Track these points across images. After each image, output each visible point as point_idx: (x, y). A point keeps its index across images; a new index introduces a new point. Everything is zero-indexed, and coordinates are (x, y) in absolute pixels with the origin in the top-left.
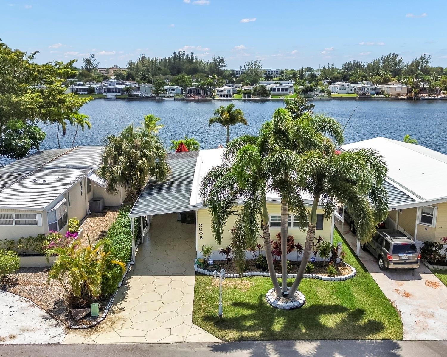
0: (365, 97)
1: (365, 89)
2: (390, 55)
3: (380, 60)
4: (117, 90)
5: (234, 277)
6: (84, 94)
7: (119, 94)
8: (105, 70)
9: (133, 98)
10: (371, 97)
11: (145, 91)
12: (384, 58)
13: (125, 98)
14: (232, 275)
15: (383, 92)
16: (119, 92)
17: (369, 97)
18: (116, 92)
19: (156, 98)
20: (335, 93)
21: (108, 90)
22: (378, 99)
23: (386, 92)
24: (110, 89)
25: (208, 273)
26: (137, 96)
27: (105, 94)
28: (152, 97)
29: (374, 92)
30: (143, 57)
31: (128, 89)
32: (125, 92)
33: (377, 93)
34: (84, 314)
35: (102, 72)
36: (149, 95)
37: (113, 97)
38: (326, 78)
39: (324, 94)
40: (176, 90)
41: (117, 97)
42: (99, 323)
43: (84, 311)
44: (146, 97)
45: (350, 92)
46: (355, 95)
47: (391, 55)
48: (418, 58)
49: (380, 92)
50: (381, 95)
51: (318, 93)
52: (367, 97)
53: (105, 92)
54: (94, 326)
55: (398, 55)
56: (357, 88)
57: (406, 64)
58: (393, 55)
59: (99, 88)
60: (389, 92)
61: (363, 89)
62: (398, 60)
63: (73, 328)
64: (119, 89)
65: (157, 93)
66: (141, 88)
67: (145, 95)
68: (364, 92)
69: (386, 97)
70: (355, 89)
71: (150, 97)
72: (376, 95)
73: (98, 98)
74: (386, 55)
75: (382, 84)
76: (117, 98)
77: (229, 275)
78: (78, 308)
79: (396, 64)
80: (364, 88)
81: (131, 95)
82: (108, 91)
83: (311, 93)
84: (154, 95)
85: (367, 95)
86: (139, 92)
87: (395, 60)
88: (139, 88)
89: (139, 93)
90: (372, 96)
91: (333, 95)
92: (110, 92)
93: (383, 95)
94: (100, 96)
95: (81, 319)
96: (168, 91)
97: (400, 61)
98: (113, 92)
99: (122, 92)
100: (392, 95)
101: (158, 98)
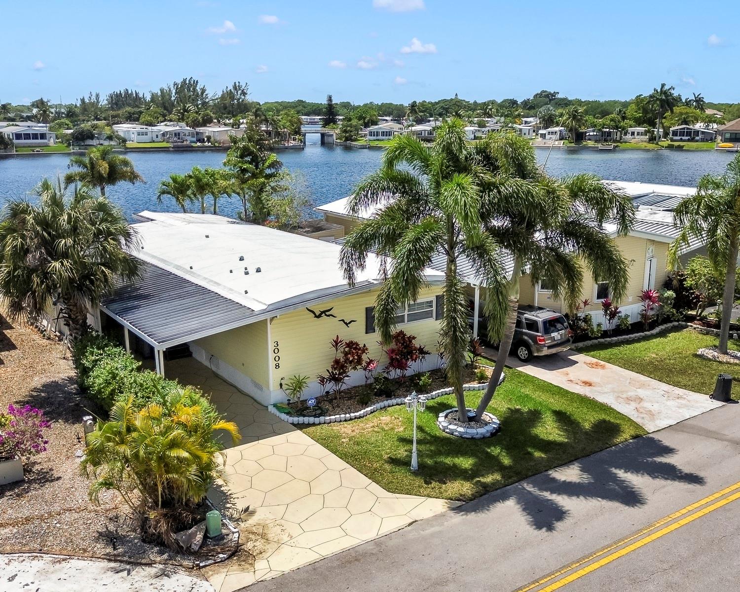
0: (183, 147)
1: (179, 134)
2: (185, 80)
3: (172, 89)
10: (192, 147)
12: (177, 87)
14: (357, 414)
15: (209, 138)
17: (189, 147)
20: (131, 142)
22: (203, 150)
23: (212, 139)
25: (317, 420)
29: (194, 139)
33: (199, 141)
34: (199, 537)
38: (97, 116)
39: (112, 143)
43: (196, 533)
45: (155, 139)
46: (164, 145)
47: (187, 82)
48: (231, 87)
49: (204, 139)
50: (207, 143)
51: (102, 142)
52: (187, 147)
55: (197, 81)
56: (167, 132)
57: (212, 96)
58: (190, 80)
60: (218, 139)
61: (177, 134)
62: (199, 90)
68: (179, 139)
69: (215, 146)
70: (163, 135)
72: (199, 144)
74: (179, 81)
75: (201, 126)
77: (352, 415)
79: (197, 95)
80: (177, 132)
83: (89, 142)
85: (185, 143)
87: (194, 89)
90: (193, 145)
91: (129, 144)
93: (210, 144)
95: (201, 547)
97: (203, 91)
100: (223, 143)
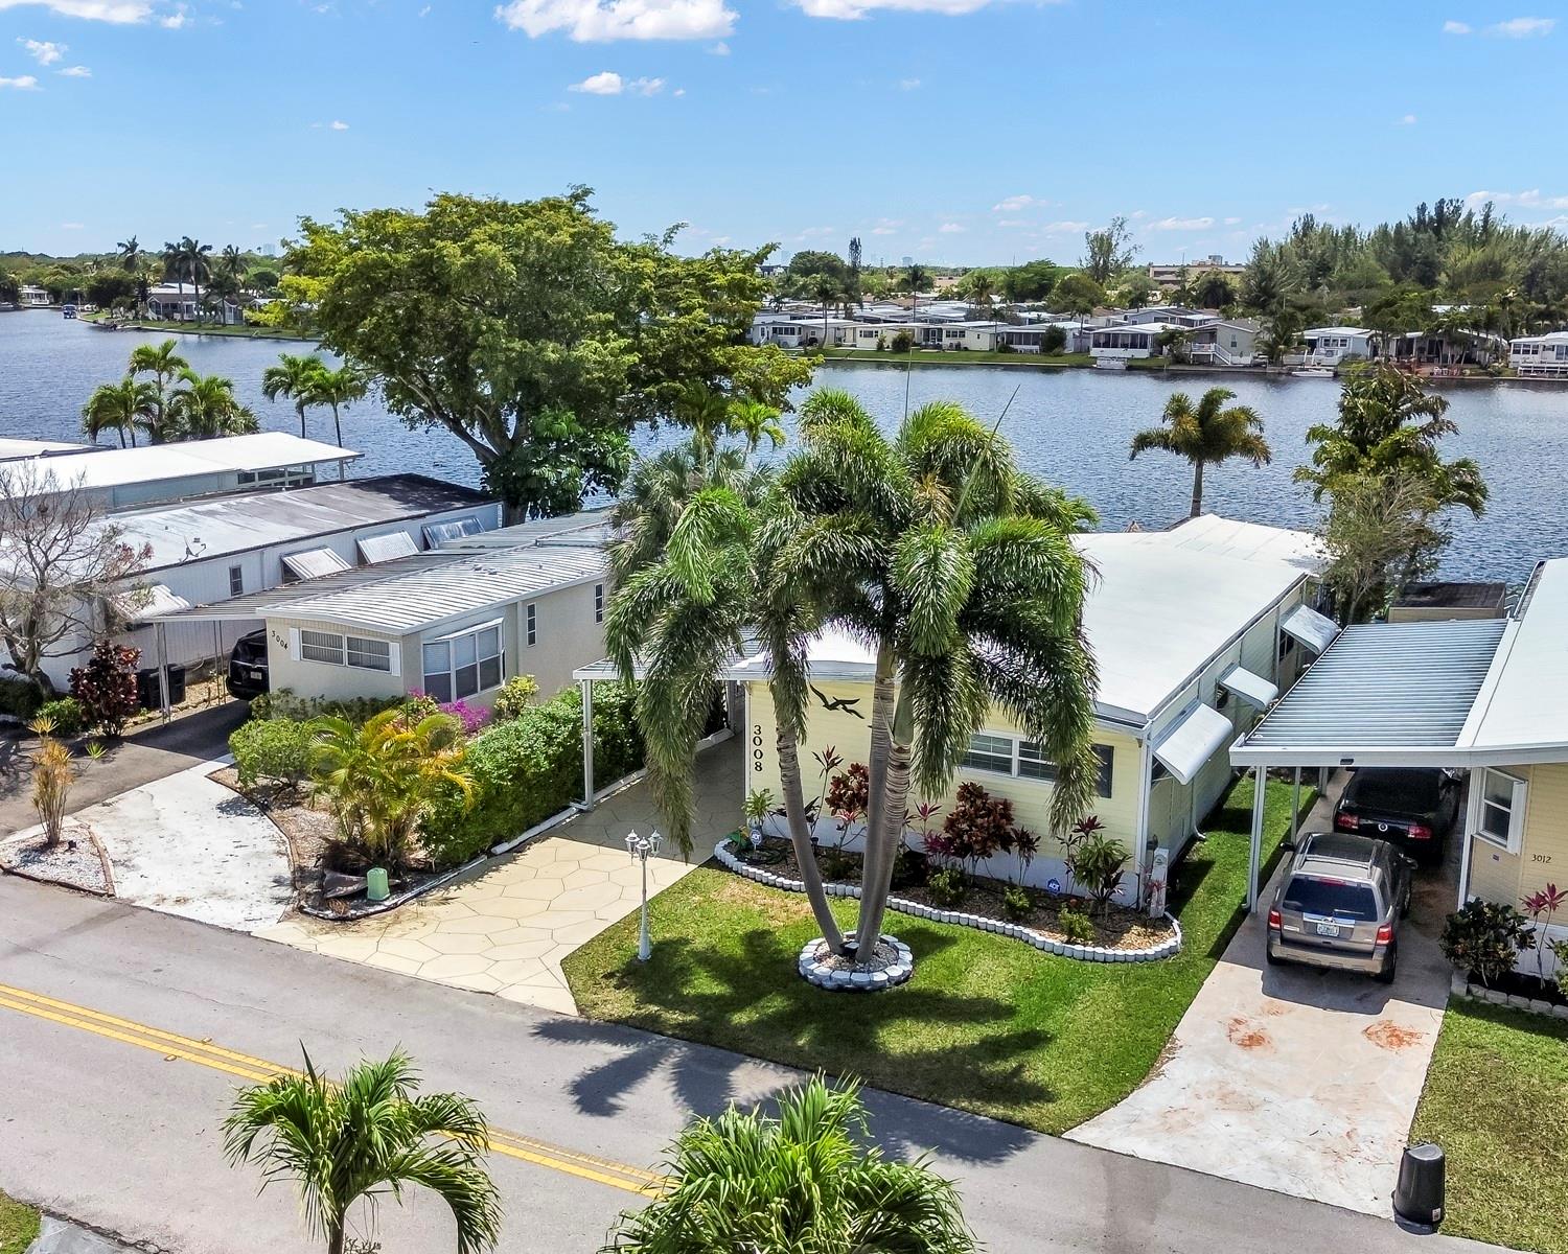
4: (1138, 341)
5: (791, 889)
6: (1031, 351)
7: (1143, 353)
8: (1172, 273)
9: (1187, 368)
11: (1234, 344)
13: (1160, 369)
16: (1144, 346)
18: (1134, 346)
19: (1270, 370)
21: (1110, 341)
24: (1116, 336)
25: (736, 865)
26: (1201, 360)
27: (1095, 352)
28: (1258, 365)
30: (1308, 225)
31: (1170, 338)
32: (1165, 349)
34: (350, 888)
35: (1161, 278)
36: (1247, 360)
37: (1120, 365)
40: (1350, 343)
41: (1134, 363)
42: (367, 916)
43: (352, 883)
44: (1234, 366)
53: (1097, 345)
54: (352, 920)
59: (1082, 334)
63: (306, 913)
64: (1144, 336)
65: (1272, 352)
66: (1219, 334)
67: (1230, 359)
71: (1245, 366)
73: (1071, 367)
76: (1132, 368)
77: (780, 880)
78: (344, 872)
81: (1179, 359)
82: (1106, 345)
84: (1264, 358)
86: (1209, 349)
88: (1212, 335)
89: (1210, 352)
92: (1115, 346)
94: (1079, 359)
95: (338, 898)
96: (1319, 344)
98: (1125, 346)
99: (1153, 346)
101: (1277, 369)
